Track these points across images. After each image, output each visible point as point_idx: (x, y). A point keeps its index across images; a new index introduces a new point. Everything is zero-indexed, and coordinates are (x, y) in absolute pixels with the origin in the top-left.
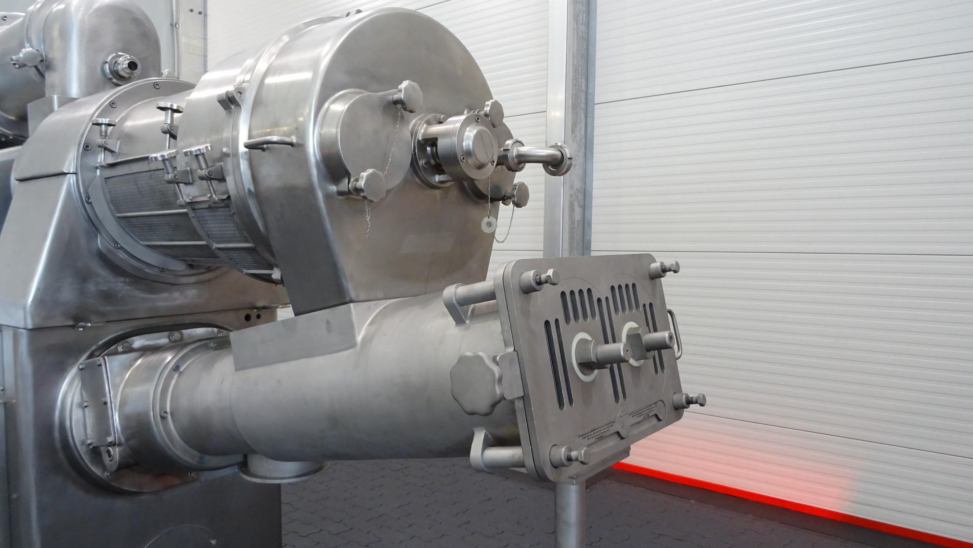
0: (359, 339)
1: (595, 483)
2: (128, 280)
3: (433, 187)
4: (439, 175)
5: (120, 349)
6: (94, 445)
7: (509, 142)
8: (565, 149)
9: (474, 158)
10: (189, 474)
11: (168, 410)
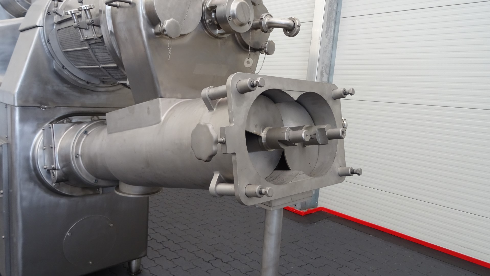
0: (163, 118)
1: (320, 221)
2: (69, 86)
3: (216, 37)
4: (219, 29)
5: (65, 121)
6: (48, 169)
7: (265, 15)
8: (296, 20)
9: (237, 19)
10: (98, 189)
11: (80, 153)
